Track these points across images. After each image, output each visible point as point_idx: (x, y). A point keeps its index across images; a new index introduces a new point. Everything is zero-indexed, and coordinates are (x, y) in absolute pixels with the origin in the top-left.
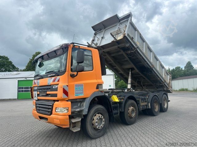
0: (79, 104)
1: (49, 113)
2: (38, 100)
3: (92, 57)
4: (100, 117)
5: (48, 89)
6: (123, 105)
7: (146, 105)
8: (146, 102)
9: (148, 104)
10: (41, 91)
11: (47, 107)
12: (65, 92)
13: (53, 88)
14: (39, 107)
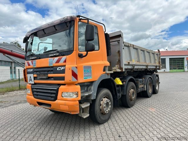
0: (86, 88)
1: (53, 99)
2: (35, 84)
3: (98, 34)
4: (107, 101)
5: (49, 71)
6: (125, 88)
7: (143, 87)
8: (143, 84)
9: (144, 87)
10: (39, 73)
11: (50, 91)
12: (75, 75)
13: (58, 69)
14: (38, 92)
